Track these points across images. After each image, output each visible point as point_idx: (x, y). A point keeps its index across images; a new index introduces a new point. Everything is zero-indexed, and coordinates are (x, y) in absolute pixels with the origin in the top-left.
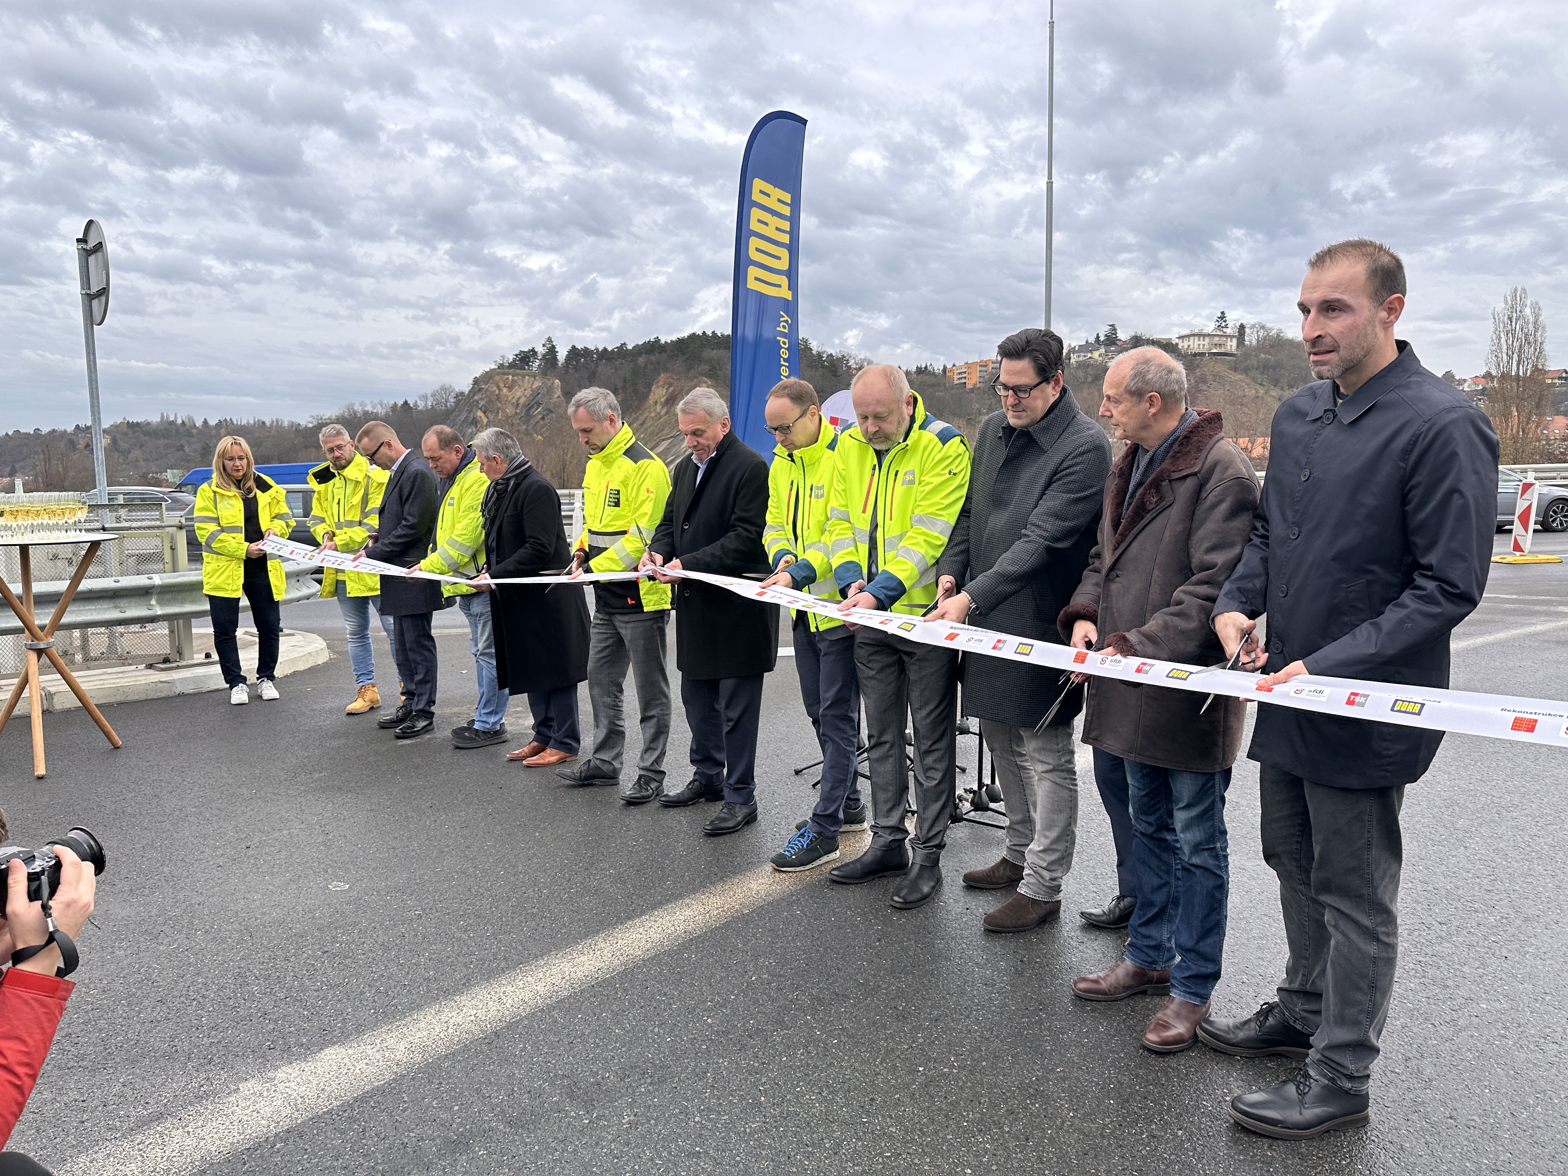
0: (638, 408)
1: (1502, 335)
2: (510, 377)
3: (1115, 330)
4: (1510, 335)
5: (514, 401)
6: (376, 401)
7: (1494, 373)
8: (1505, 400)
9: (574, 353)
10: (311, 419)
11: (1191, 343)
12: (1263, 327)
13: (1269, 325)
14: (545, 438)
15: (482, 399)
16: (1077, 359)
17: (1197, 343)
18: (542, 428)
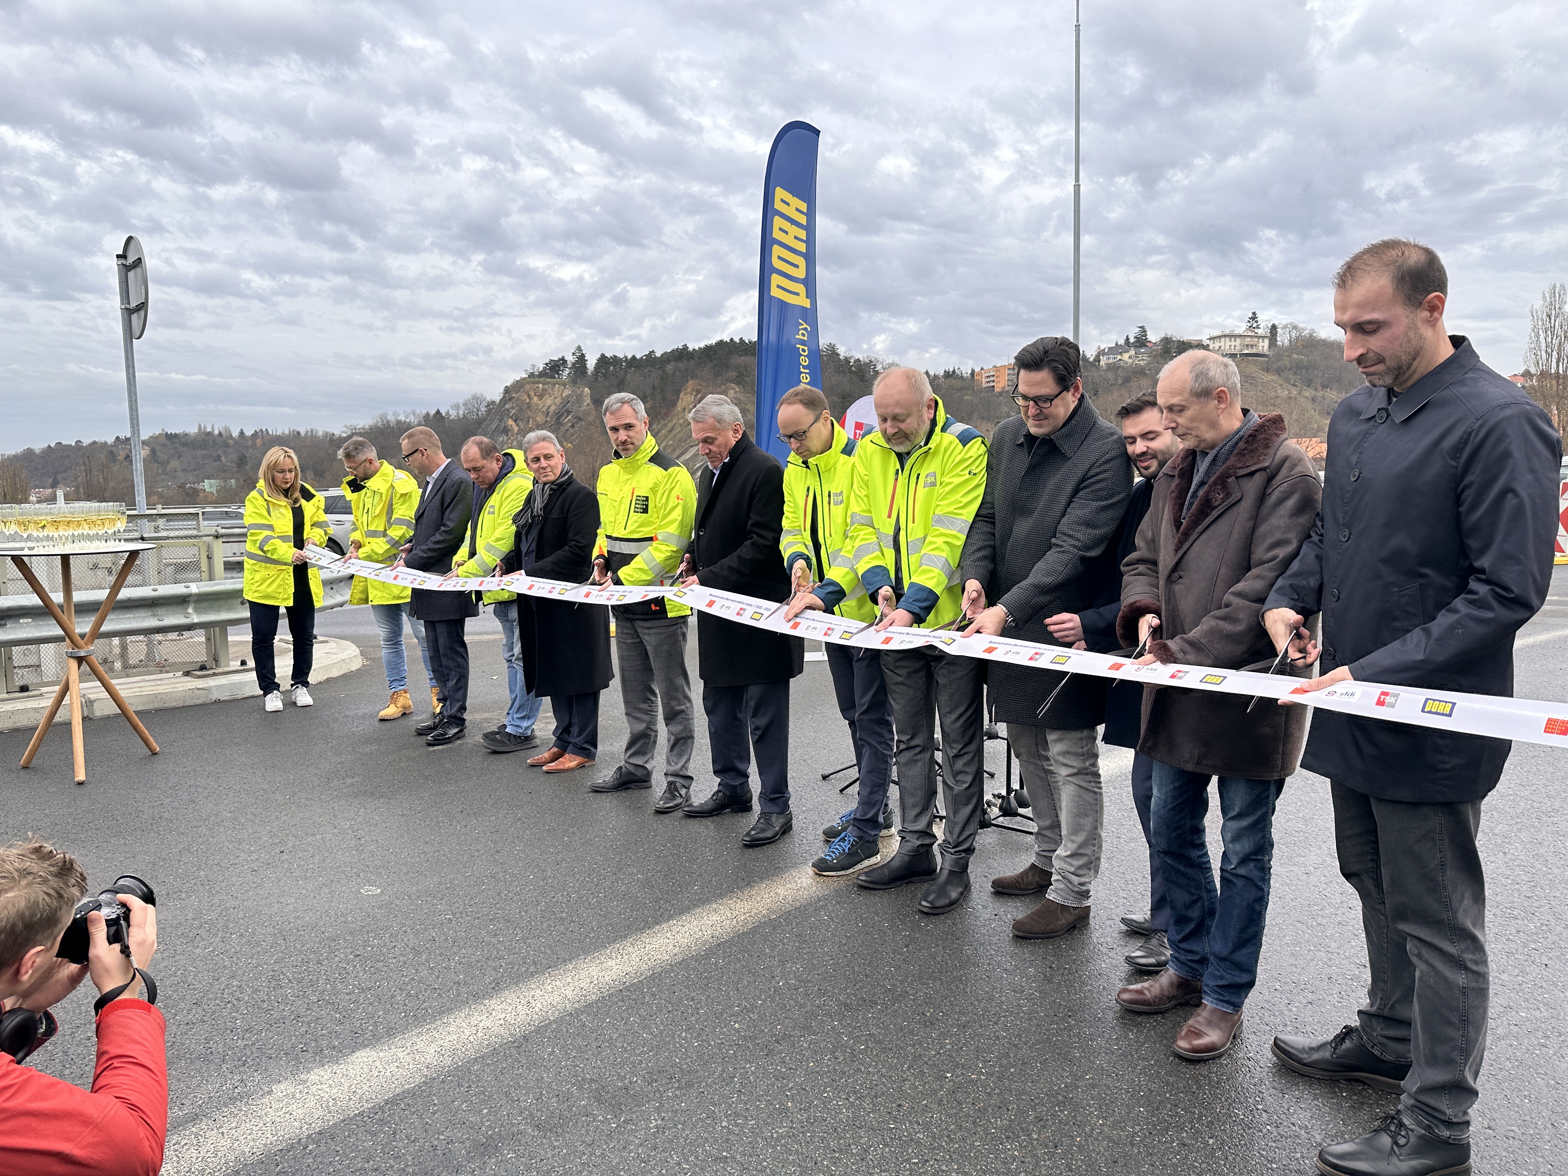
0: (667, 415)
1: (1541, 332)
2: (541, 385)
3: (1145, 331)
4: (1549, 332)
5: (544, 409)
6: (409, 411)
7: (1533, 370)
8: (1545, 398)
9: (603, 361)
10: (345, 429)
11: (1222, 344)
12: (1295, 327)
13: (1301, 325)
14: (574, 446)
15: (513, 408)
16: (1106, 362)
17: (1228, 343)
18: (572, 435)
